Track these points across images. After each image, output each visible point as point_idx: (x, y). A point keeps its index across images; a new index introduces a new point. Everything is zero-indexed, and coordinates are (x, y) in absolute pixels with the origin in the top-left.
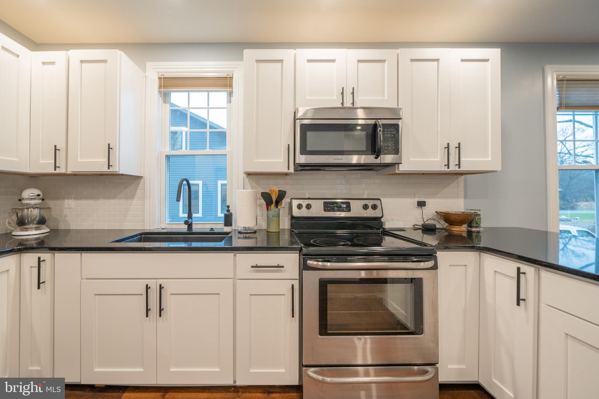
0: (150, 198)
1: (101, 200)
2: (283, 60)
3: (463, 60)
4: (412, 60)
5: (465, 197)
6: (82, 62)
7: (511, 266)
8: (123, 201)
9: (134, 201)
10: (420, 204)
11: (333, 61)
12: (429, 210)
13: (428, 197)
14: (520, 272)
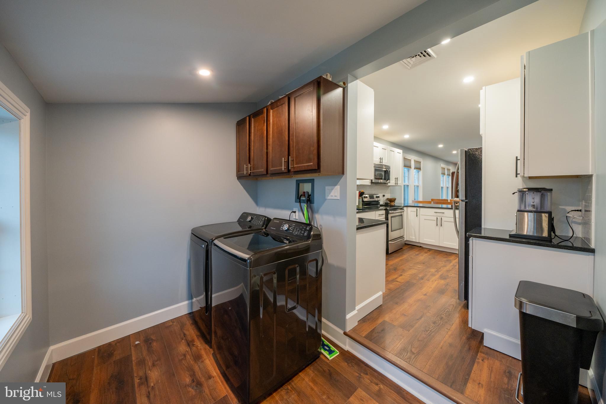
3: (398, 153)
4: (391, 151)
5: (390, 194)
7: (415, 209)
10: (384, 196)
11: (378, 147)
12: (386, 198)
13: (385, 194)
14: (417, 210)
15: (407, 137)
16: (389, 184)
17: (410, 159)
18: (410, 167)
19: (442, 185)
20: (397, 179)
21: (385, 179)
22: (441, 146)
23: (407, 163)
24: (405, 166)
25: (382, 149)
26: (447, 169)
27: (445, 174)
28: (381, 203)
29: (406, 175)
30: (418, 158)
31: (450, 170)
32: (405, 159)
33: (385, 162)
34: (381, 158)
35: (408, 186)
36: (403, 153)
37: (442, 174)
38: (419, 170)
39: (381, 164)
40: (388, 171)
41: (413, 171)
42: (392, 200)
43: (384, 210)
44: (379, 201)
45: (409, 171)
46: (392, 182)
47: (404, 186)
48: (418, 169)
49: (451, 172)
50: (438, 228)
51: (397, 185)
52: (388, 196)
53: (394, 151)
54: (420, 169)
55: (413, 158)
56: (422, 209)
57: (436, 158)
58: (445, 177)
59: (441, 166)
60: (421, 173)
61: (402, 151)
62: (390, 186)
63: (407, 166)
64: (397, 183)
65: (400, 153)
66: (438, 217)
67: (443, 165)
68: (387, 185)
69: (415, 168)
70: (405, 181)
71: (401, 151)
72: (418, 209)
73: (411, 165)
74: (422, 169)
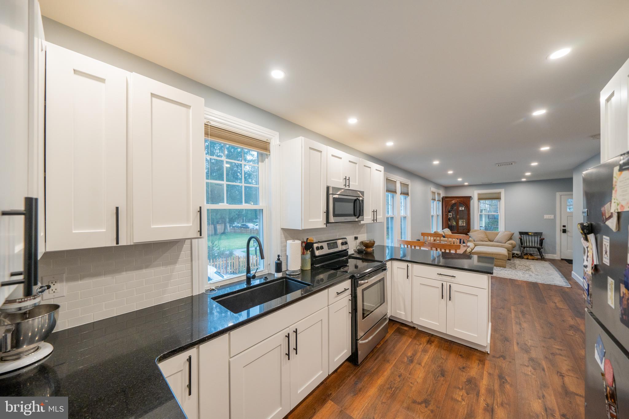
0: (198, 260)
1: (124, 273)
2: (321, 151)
3: (376, 170)
4: (365, 166)
5: (367, 233)
6: (153, 95)
7: (404, 264)
8: (162, 268)
9: (177, 266)
10: (356, 238)
11: (341, 158)
12: (358, 241)
13: (357, 234)
14: (408, 266)
15: (390, 144)
16: (362, 222)
17: (395, 180)
18: (395, 192)
19: (432, 214)
20: (375, 212)
21: (355, 215)
22: (436, 162)
23: (392, 187)
24: (388, 191)
25: (350, 161)
26: (438, 193)
27: (435, 200)
28: (351, 252)
29: (390, 204)
30: (405, 179)
31: (440, 194)
32: (388, 180)
33: (354, 185)
34: (347, 178)
35: (392, 218)
36: (384, 171)
37: (432, 199)
38: (407, 196)
39: (347, 188)
40: (359, 200)
41: (399, 197)
42: (369, 245)
43: (350, 279)
44: (347, 250)
45: (393, 197)
46: (367, 218)
47: (388, 218)
48: (405, 194)
49: (441, 196)
50: (443, 302)
51: (375, 221)
52: (363, 237)
53: (370, 168)
54: (407, 194)
55: (399, 179)
56: (416, 266)
57: (426, 180)
58: (435, 203)
59: (431, 190)
60: (409, 199)
61: (383, 167)
62: (363, 225)
63: (391, 190)
64: (375, 219)
65: (381, 171)
66: (445, 284)
67: (433, 189)
68: (359, 224)
69: (401, 194)
70: (388, 212)
71: (381, 168)
72: (410, 265)
73: (396, 190)
74: (410, 194)
